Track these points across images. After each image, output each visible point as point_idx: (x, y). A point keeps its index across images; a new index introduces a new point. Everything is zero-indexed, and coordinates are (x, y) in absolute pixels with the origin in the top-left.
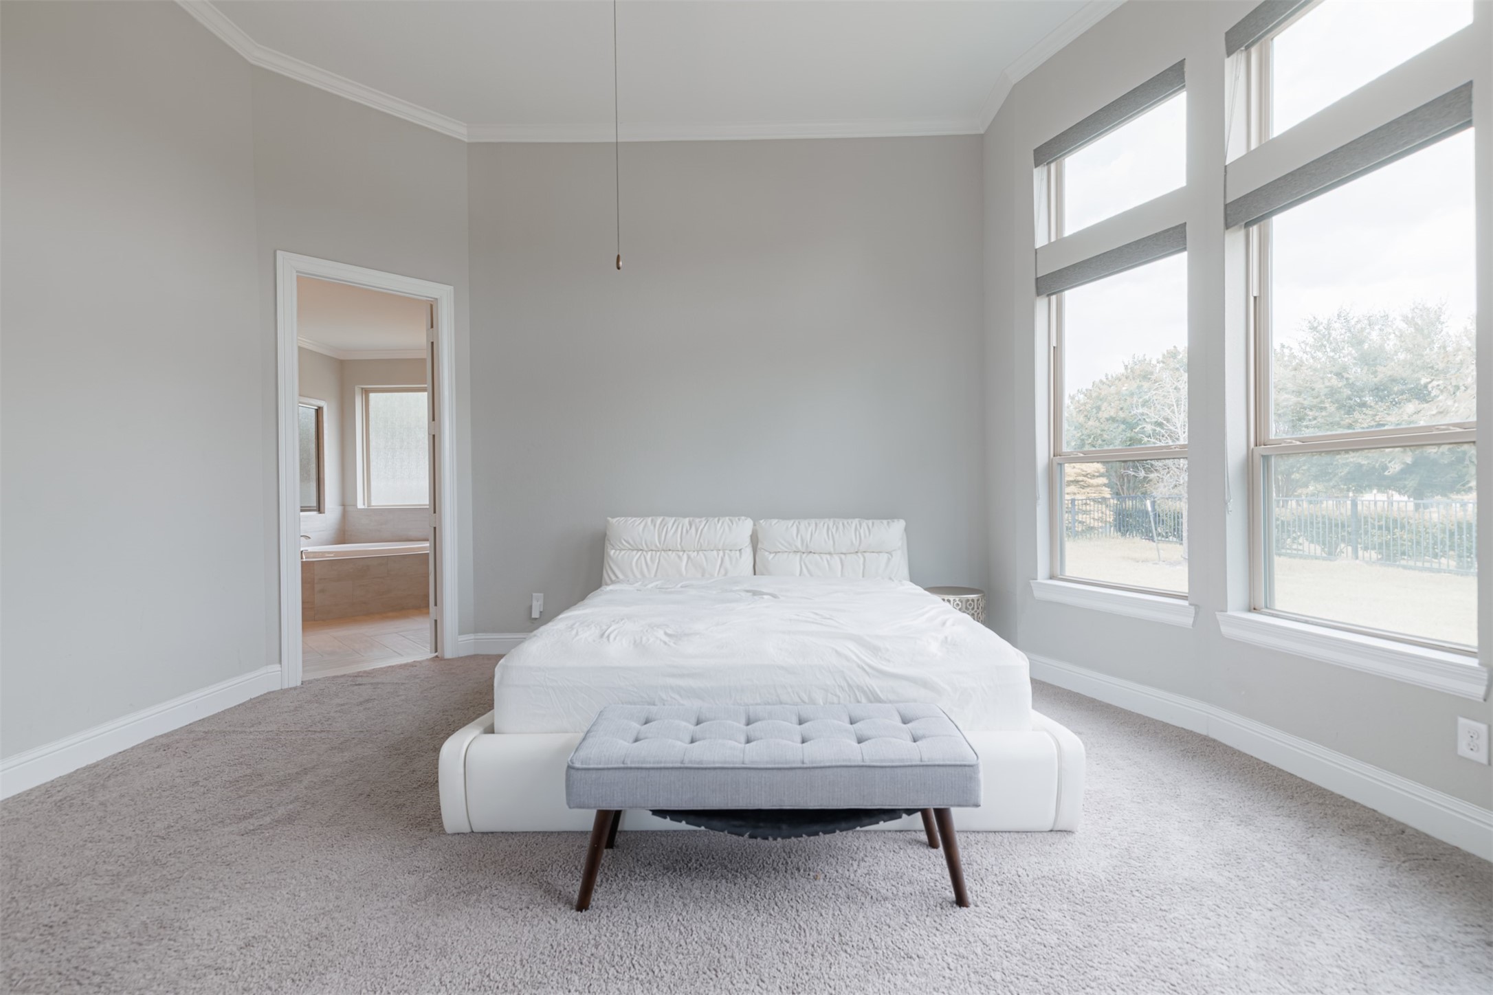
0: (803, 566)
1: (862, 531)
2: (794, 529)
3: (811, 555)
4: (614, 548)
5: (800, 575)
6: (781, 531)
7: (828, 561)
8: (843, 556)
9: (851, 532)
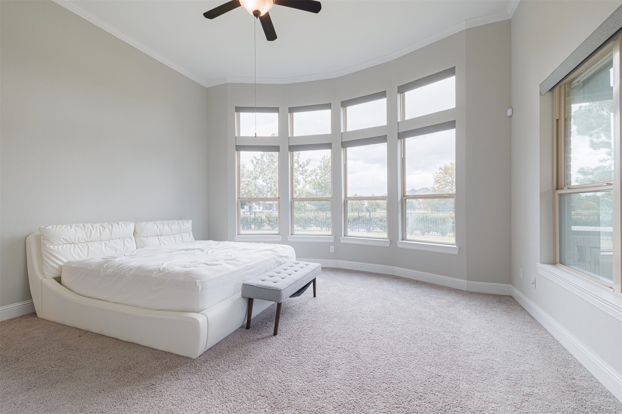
0: (160, 241)
1: (181, 225)
2: (155, 226)
3: (162, 236)
4: (52, 243)
5: (160, 245)
6: (151, 227)
7: (169, 238)
8: (174, 235)
9: (175, 225)
